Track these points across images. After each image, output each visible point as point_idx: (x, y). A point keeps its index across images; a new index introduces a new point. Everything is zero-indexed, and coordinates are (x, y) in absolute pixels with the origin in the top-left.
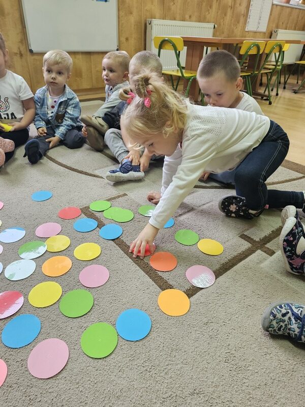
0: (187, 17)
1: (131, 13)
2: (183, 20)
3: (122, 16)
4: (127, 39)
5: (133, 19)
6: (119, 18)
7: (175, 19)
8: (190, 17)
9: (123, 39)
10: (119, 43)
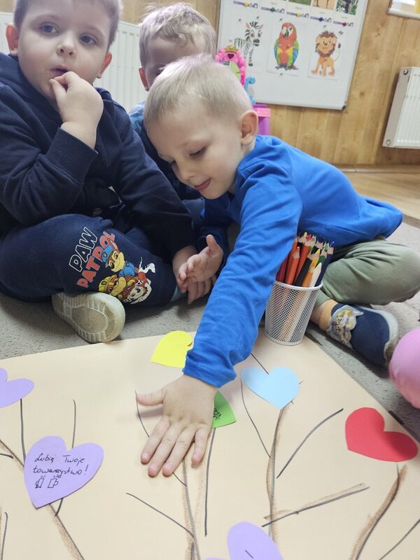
1: (377, 58)
3: (362, 62)
4: (362, 94)
5: (378, 66)
6: (356, 63)
9: (356, 94)
10: (350, 97)
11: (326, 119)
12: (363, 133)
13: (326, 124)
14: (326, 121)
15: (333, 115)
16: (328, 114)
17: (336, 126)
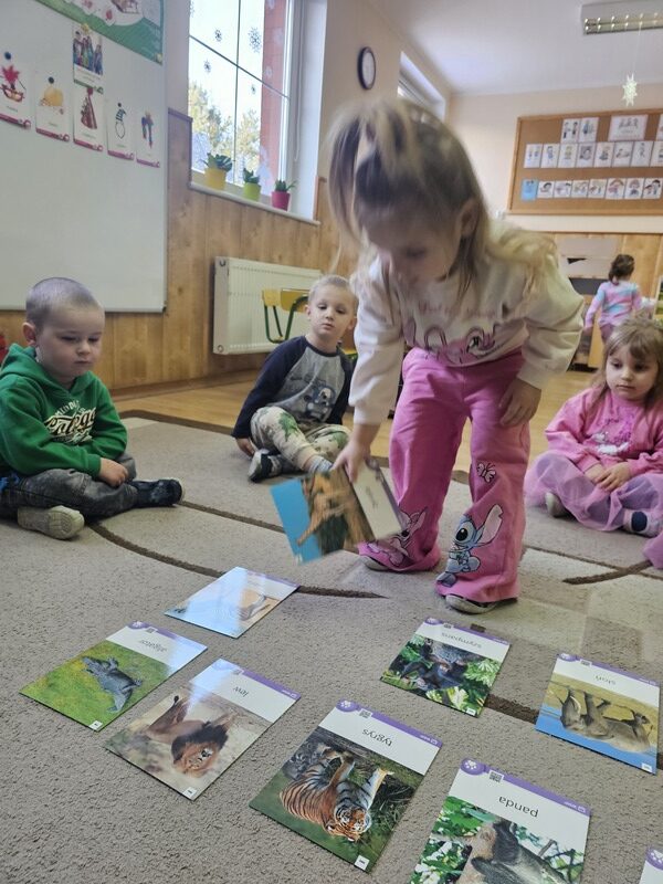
0: (276, 257)
1: (188, 245)
2: (271, 261)
3: (173, 249)
4: (180, 290)
5: (190, 255)
6: (168, 250)
7: (257, 260)
8: (280, 258)
9: (174, 291)
10: (168, 296)
11: (145, 326)
12: (189, 338)
13: (146, 332)
14: (146, 327)
15: (153, 319)
16: (147, 319)
17: (158, 332)
